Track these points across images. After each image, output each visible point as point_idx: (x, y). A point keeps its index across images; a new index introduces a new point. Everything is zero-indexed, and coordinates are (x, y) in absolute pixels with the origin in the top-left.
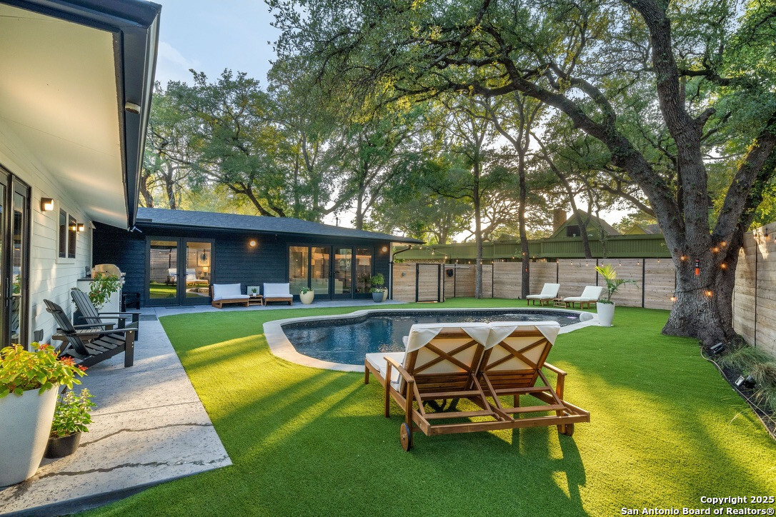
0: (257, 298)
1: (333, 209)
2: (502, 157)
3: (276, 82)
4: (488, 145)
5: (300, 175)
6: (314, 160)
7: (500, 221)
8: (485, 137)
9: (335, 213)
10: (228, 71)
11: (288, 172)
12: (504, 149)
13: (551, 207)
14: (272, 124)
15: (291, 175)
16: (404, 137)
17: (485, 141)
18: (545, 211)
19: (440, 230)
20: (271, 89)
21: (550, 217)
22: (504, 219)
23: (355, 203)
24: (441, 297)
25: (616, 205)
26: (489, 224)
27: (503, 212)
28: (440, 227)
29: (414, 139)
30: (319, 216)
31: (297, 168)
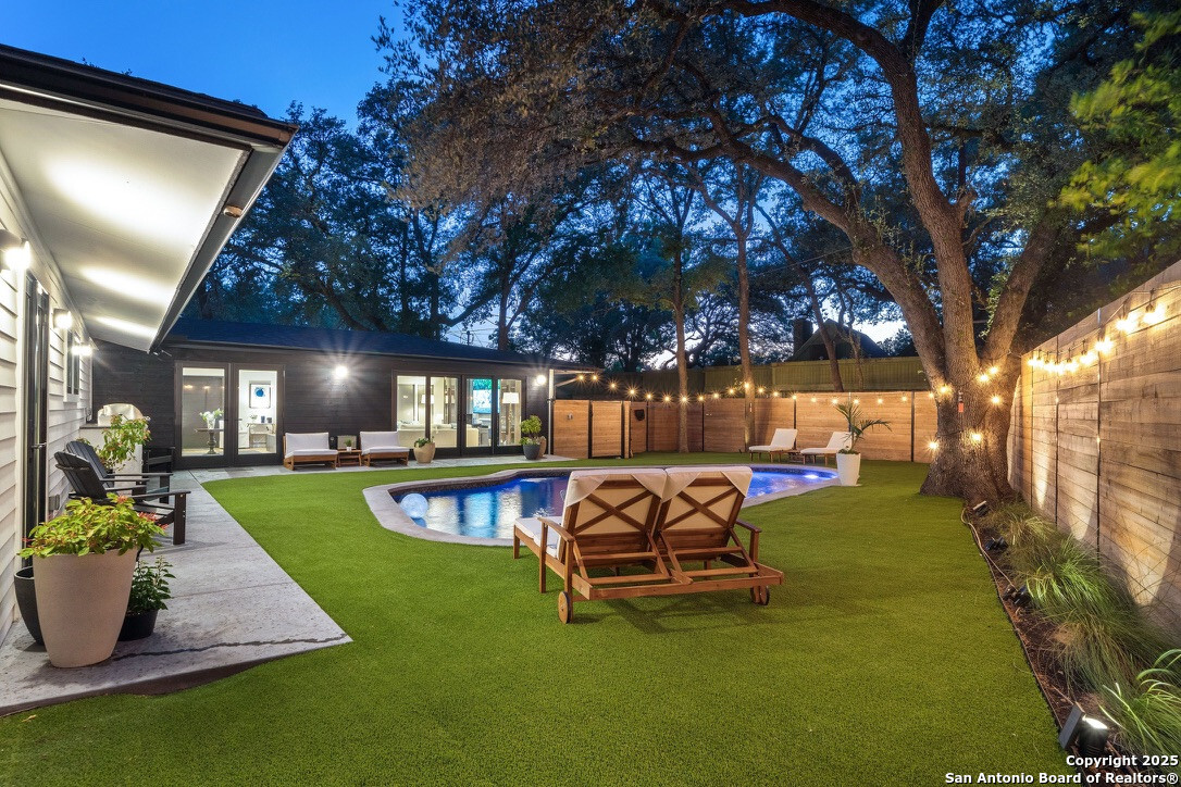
0: (353, 454)
1: (462, 318)
2: (716, 241)
3: (371, 121)
4: (695, 223)
5: (409, 265)
6: (432, 242)
7: (717, 336)
8: (691, 212)
9: (465, 325)
10: (297, 104)
11: (391, 260)
12: (719, 229)
13: (791, 316)
14: (364, 185)
15: (395, 266)
16: (570, 210)
17: (689, 218)
18: (783, 321)
19: (627, 350)
20: (364, 130)
21: (789, 330)
22: (723, 334)
23: (496, 310)
24: (627, 450)
25: (884, 312)
26: (700, 341)
27: (720, 323)
28: (627, 346)
29: (586, 212)
30: (439, 329)
31: (404, 253)
